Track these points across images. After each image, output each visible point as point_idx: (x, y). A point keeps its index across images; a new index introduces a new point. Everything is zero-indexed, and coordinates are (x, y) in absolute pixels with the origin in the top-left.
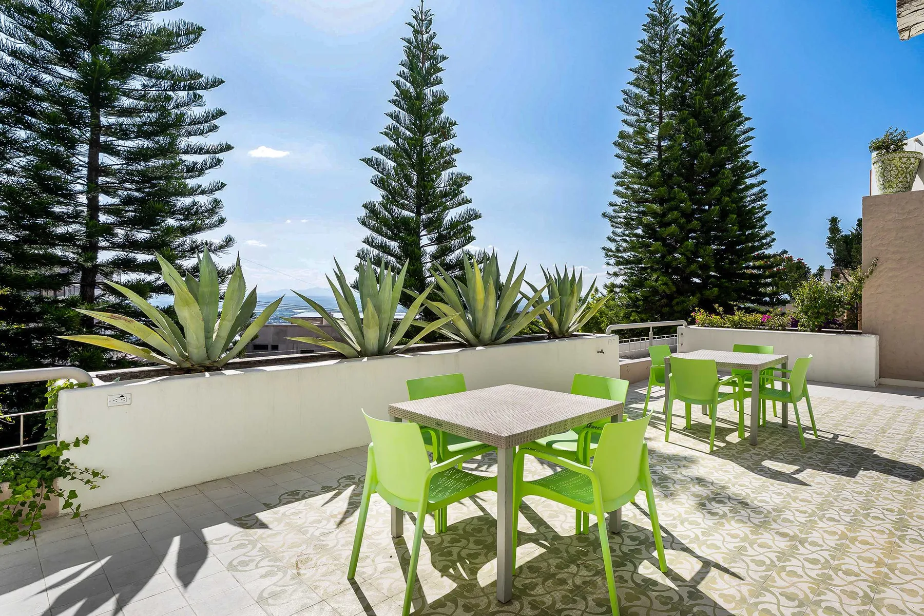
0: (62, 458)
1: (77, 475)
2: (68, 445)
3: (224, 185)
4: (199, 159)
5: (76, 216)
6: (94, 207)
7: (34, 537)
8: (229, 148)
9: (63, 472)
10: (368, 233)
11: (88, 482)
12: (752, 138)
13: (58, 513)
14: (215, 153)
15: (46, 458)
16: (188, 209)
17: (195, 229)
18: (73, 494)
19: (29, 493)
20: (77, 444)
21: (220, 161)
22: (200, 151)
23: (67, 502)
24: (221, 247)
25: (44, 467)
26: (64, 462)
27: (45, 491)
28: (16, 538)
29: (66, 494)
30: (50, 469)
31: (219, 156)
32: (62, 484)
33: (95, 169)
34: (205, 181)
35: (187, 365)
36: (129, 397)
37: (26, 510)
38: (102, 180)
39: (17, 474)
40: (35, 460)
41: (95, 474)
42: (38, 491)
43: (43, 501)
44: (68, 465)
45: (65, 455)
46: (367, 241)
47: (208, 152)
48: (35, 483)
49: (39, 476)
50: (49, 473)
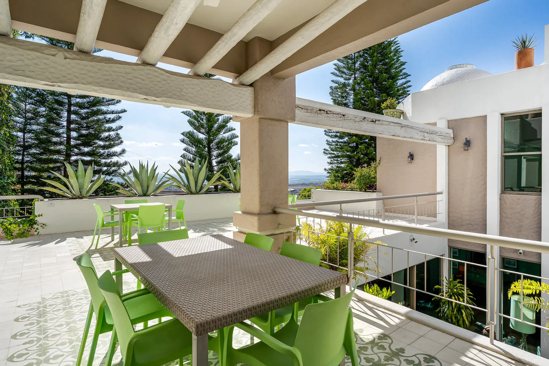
0: (35, 220)
1: (39, 224)
2: (37, 216)
3: (122, 127)
4: (112, 116)
5: (61, 143)
6: (69, 138)
7: (27, 237)
8: (125, 111)
9: (35, 223)
10: (185, 146)
11: (42, 226)
12: (410, 86)
13: (34, 234)
14: (119, 113)
15: (31, 219)
16: (107, 138)
17: (111, 146)
18: (37, 229)
19: (26, 227)
20: (39, 216)
21: (120, 117)
22: (112, 112)
23: (36, 230)
24: (120, 154)
25: (31, 221)
26: (36, 221)
27: (31, 227)
28: (23, 237)
29: (36, 229)
30: (32, 222)
31: (120, 115)
32: (35, 226)
33: (69, 122)
34: (114, 125)
35: (74, 197)
36: (53, 204)
37: (26, 231)
38: (72, 126)
39: (24, 223)
40: (29, 220)
41: (44, 225)
42: (29, 227)
43: (30, 230)
44: (37, 221)
45: (36, 219)
46: (185, 150)
47: (116, 113)
48: (28, 225)
49: (29, 223)
50: (32, 223)
